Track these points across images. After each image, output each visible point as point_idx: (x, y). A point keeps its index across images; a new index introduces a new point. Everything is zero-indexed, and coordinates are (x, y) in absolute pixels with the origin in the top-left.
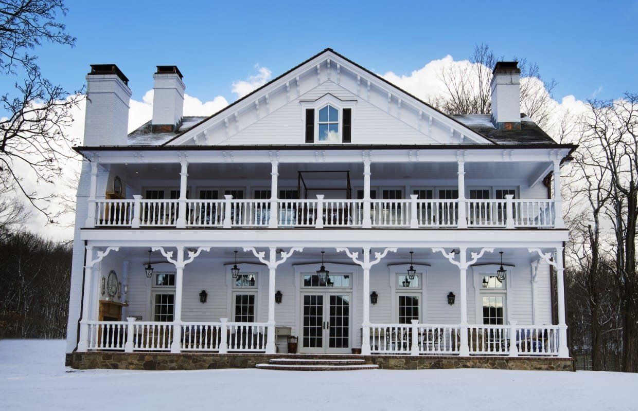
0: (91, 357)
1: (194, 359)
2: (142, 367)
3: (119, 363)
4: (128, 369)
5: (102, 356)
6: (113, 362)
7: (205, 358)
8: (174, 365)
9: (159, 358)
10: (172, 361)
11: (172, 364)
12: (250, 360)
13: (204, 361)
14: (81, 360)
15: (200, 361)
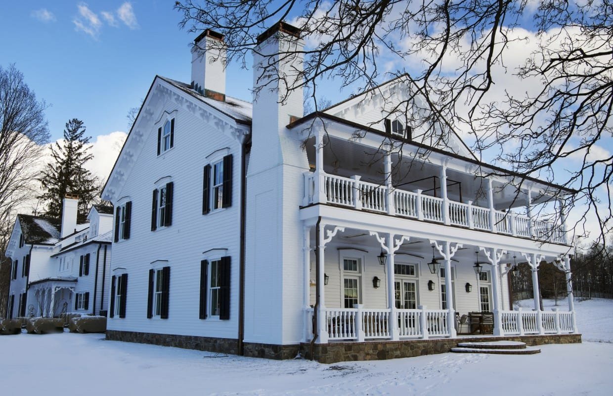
0: (335, 349)
1: (411, 346)
2: (376, 357)
3: (358, 355)
4: (366, 360)
5: (344, 347)
6: (354, 354)
7: (419, 344)
8: (398, 353)
9: (388, 346)
10: (396, 349)
11: (396, 352)
12: (446, 344)
13: (418, 348)
14: (327, 353)
15: (416, 348)
